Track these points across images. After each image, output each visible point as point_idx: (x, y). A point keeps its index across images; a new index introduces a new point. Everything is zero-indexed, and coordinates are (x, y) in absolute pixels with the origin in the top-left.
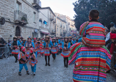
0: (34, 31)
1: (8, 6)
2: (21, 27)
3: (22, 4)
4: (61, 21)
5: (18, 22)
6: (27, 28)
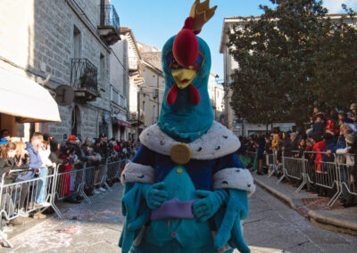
0: (103, 119)
1: (61, 46)
2: (80, 107)
3: (82, 33)
4: (156, 76)
5: (84, 94)
6: (89, 110)
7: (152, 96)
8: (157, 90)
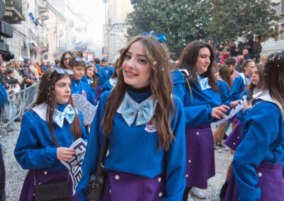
7: (53, 31)
8: (56, 27)
